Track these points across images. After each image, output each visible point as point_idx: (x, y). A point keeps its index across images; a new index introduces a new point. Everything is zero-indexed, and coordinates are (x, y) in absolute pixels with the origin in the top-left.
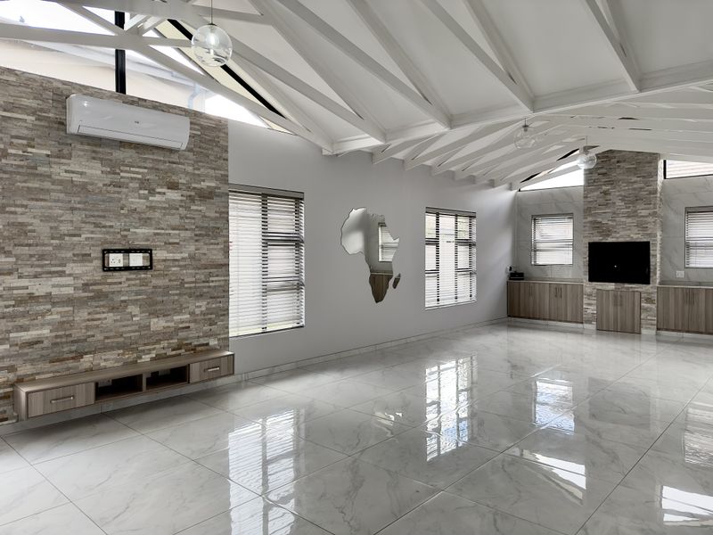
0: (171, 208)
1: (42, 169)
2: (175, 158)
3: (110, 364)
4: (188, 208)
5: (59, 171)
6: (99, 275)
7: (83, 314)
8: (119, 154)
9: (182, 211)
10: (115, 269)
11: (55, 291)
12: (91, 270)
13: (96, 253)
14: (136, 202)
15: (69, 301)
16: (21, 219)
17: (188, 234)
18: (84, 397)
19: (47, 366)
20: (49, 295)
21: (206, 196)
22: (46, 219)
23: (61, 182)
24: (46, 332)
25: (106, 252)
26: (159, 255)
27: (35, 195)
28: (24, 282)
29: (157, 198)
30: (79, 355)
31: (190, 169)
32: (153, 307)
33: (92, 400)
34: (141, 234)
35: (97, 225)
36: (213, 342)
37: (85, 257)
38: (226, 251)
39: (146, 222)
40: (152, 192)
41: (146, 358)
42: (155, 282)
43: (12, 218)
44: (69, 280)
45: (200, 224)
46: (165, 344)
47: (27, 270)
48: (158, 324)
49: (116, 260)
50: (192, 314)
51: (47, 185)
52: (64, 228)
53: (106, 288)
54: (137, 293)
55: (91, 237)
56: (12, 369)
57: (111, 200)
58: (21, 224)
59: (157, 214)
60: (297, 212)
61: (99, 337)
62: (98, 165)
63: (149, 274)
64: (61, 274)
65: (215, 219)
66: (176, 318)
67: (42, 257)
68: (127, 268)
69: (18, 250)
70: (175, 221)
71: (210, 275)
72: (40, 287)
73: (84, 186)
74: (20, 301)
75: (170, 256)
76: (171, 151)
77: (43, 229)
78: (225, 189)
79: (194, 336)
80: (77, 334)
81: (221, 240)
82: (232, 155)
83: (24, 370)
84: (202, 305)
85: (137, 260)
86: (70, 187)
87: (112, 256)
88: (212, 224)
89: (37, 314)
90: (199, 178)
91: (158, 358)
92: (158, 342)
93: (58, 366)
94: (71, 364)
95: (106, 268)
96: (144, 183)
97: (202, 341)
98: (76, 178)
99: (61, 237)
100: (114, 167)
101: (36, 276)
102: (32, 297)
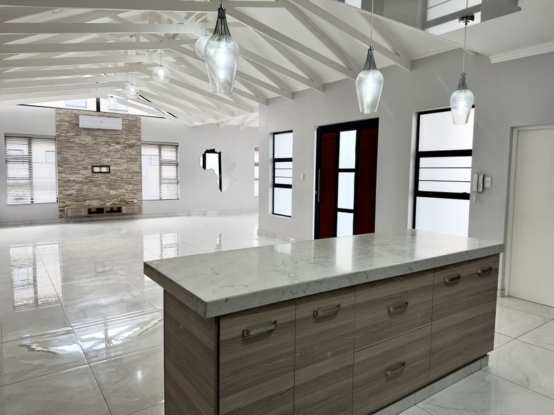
0: (117, 151)
1: (71, 140)
2: (118, 133)
3: (95, 204)
4: (124, 151)
5: (77, 140)
6: (91, 174)
7: (86, 187)
8: (97, 133)
9: (121, 152)
10: (96, 173)
11: (76, 179)
12: (88, 173)
13: (90, 167)
14: (104, 149)
15: (81, 182)
16: (65, 156)
17: (124, 160)
18: (84, 212)
19: (75, 203)
20: (74, 180)
21: (131, 146)
22: (73, 156)
23: (78, 144)
24: (74, 192)
25: (93, 167)
26: (112, 168)
27: (69, 148)
28: (67, 176)
29: (112, 147)
30: (84, 200)
31: (124, 137)
32: (110, 186)
33: (87, 214)
34: (106, 161)
35: (89, 157)
36: (135, 201)
37: (86, 168)
38: (140, 167)
39: (107, 156)
40: (110, 146)
41: (108, 204)
42: (111, 177)
43: (62, 156)
44: (81, 176)
45: (129, 156)
46: (116, 200)
47: (68, 172)
48: (113, 192)
49: (96, 169)
50: (126, 190)
51: (73, 145)
52: (79, 159)
53: (93, 179)
54: (105, 181)
55: (88, 162)
56: (64, 202)
57: (95, 149)
58: (66, 158)
59: (112, 154)
60: (177, 151)
61: (92, 195)
62: (89, 137)
63: (109, 175)
64: (78, 173)
65: (135, 155)
66: (120, 191)
67: (72, 168)
68: (101, 172)
69: (64, 166)
70: (119, 156)
71: (134, 176)
72: (72, 177)
73: (85, 145)
74: (66, 182)
75: (117, 168)
76: (117, 130)
77: (72, 159)
78: (140, 143)
79: (128, 197)
80: (84, 193)
81: (138, 163)
82: (142, 130)
83: (68, 203)
84: (131, 187)
85: (104, 169)
86: (81, 145)
87: (95, 168)
88: (134, 157)
89: (70, 186)
90: (129, 140)
91: (113, 204)
92: (113, 199)
93: (78, 203)
94: (82, 203)
95: (93, 172)
96: (106, 143)
97: (130, 200)
98: (82, 142)
99: (78, 162)
100: (95, 137)
101: (70, 174)
102: (69, 180)
